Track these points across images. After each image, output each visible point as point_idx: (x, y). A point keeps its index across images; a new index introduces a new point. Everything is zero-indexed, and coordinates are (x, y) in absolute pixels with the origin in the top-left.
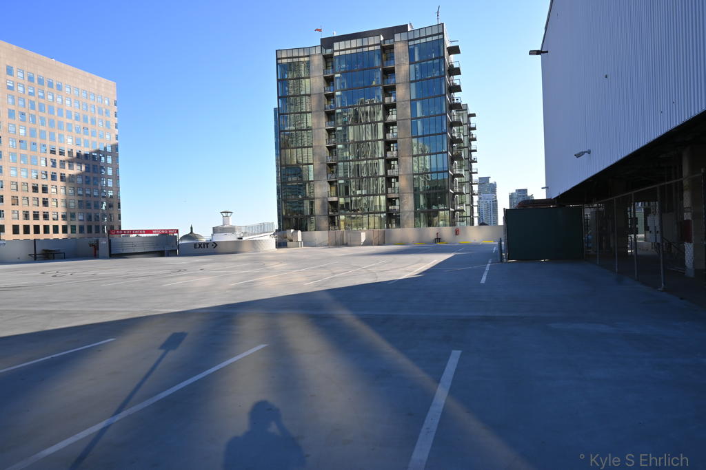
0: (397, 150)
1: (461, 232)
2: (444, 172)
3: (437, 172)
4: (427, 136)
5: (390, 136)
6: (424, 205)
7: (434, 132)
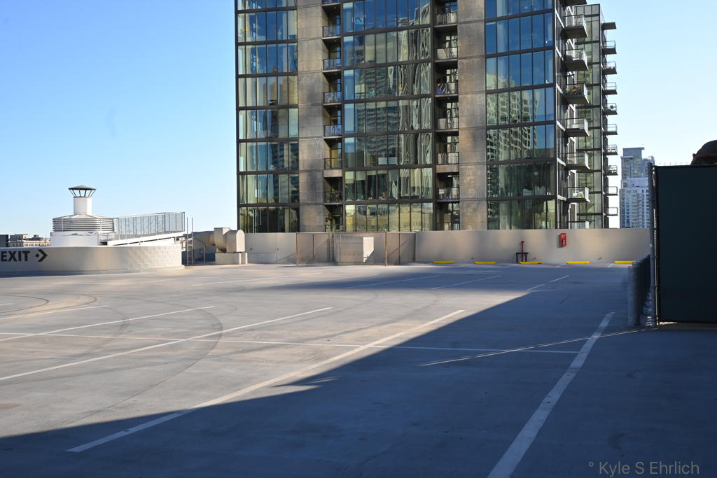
0: (457, 81)
3: (533, 124)
4: (514, 53)
6: (507, 186)
7: (530, 47)
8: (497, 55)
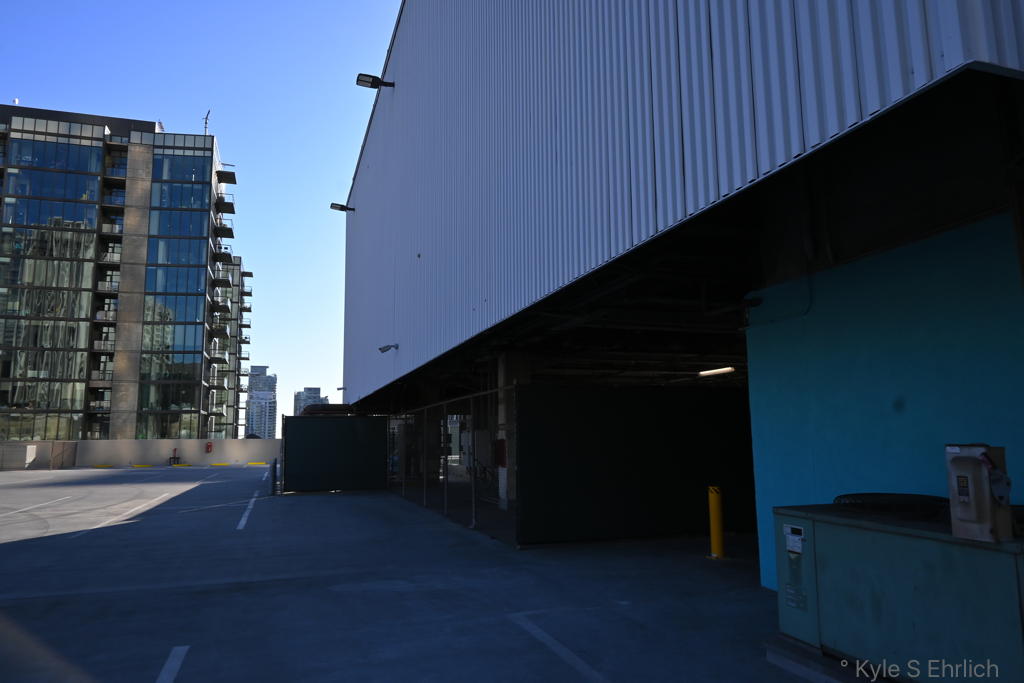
0: (116, 310)
1: (214, 449)
2: (195, 352)
3: (184, 352)
4: (171, 294)
5: (105, 286)
6: (157, 402)
7: (183, 290)
8: (155, 294)
